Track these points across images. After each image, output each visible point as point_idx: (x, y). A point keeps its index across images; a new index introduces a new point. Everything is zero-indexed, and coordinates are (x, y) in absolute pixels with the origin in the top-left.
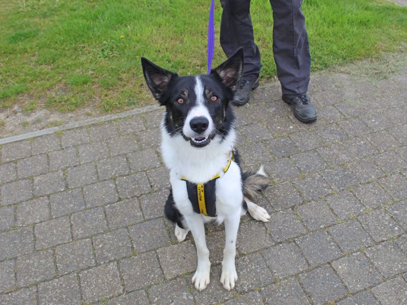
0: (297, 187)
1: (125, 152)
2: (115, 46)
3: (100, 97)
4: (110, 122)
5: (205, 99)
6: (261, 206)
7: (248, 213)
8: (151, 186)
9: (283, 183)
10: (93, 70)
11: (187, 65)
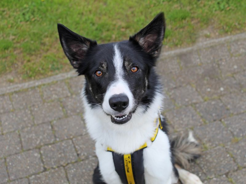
0: (231, 152)
1: (50, 119)
2: (36, 10)
3: (22, 63)
4: (33, 88)
5: (124, 72)
6: (193, 173)
7: (180, 181)
8: (78, 155)
9: (216, 148)
10: (15, 35)
11: (111, 27)
